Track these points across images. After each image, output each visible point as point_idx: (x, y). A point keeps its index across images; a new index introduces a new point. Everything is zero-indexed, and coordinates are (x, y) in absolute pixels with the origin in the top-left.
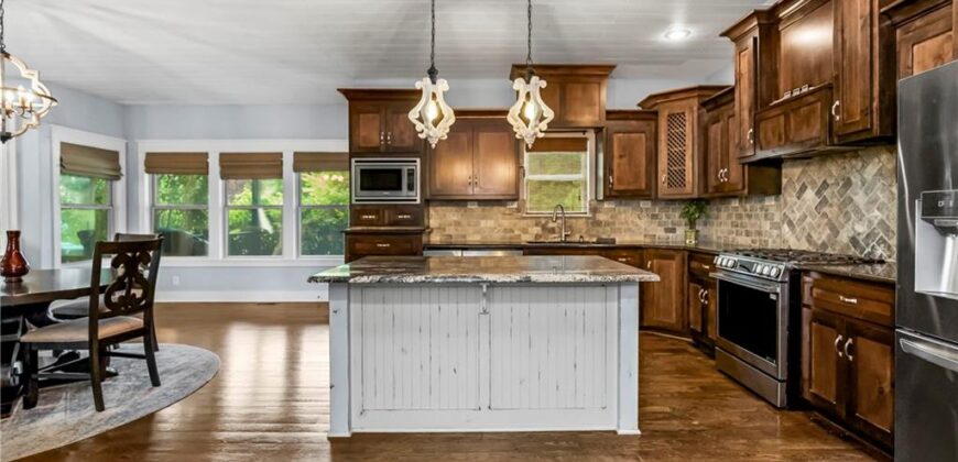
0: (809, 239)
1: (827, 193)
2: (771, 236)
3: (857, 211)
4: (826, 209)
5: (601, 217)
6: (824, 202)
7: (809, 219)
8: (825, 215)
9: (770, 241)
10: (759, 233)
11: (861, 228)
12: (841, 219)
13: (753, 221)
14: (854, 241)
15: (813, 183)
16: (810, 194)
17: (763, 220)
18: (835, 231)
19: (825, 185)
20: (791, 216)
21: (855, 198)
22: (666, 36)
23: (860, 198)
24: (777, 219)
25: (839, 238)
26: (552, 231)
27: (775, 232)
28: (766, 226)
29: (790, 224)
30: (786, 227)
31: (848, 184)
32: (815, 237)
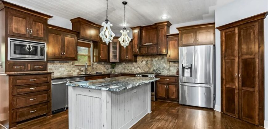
0: (144, 70)
1: (148, 62)
2: (134, 70)
3: (154, 65)
4: (148, 65)
5: (94, 67)
6: (147, 64)
7: (144, 67)
8: (148, 66)
9: (134, 71)
10: (131, 70)
11: (155, 68)
12: (151, 67)
13: (129, 67)
14: (154, 70)
15: (145, 60)
16: (144, 62)
17: (132, 67)
18: (150, 69)
19: (147, 61)
20: (140, 66)
21: (154, 63)
22: (122, 25)
23: (155, 63)
24: (136, 66)
25: (151, 70)
26: (82, 71)
27: (136, 69)
28: (133, 68)
29: (139, 68)
30: (138, 68)
31: (152, 61)
32: (145, 70)
